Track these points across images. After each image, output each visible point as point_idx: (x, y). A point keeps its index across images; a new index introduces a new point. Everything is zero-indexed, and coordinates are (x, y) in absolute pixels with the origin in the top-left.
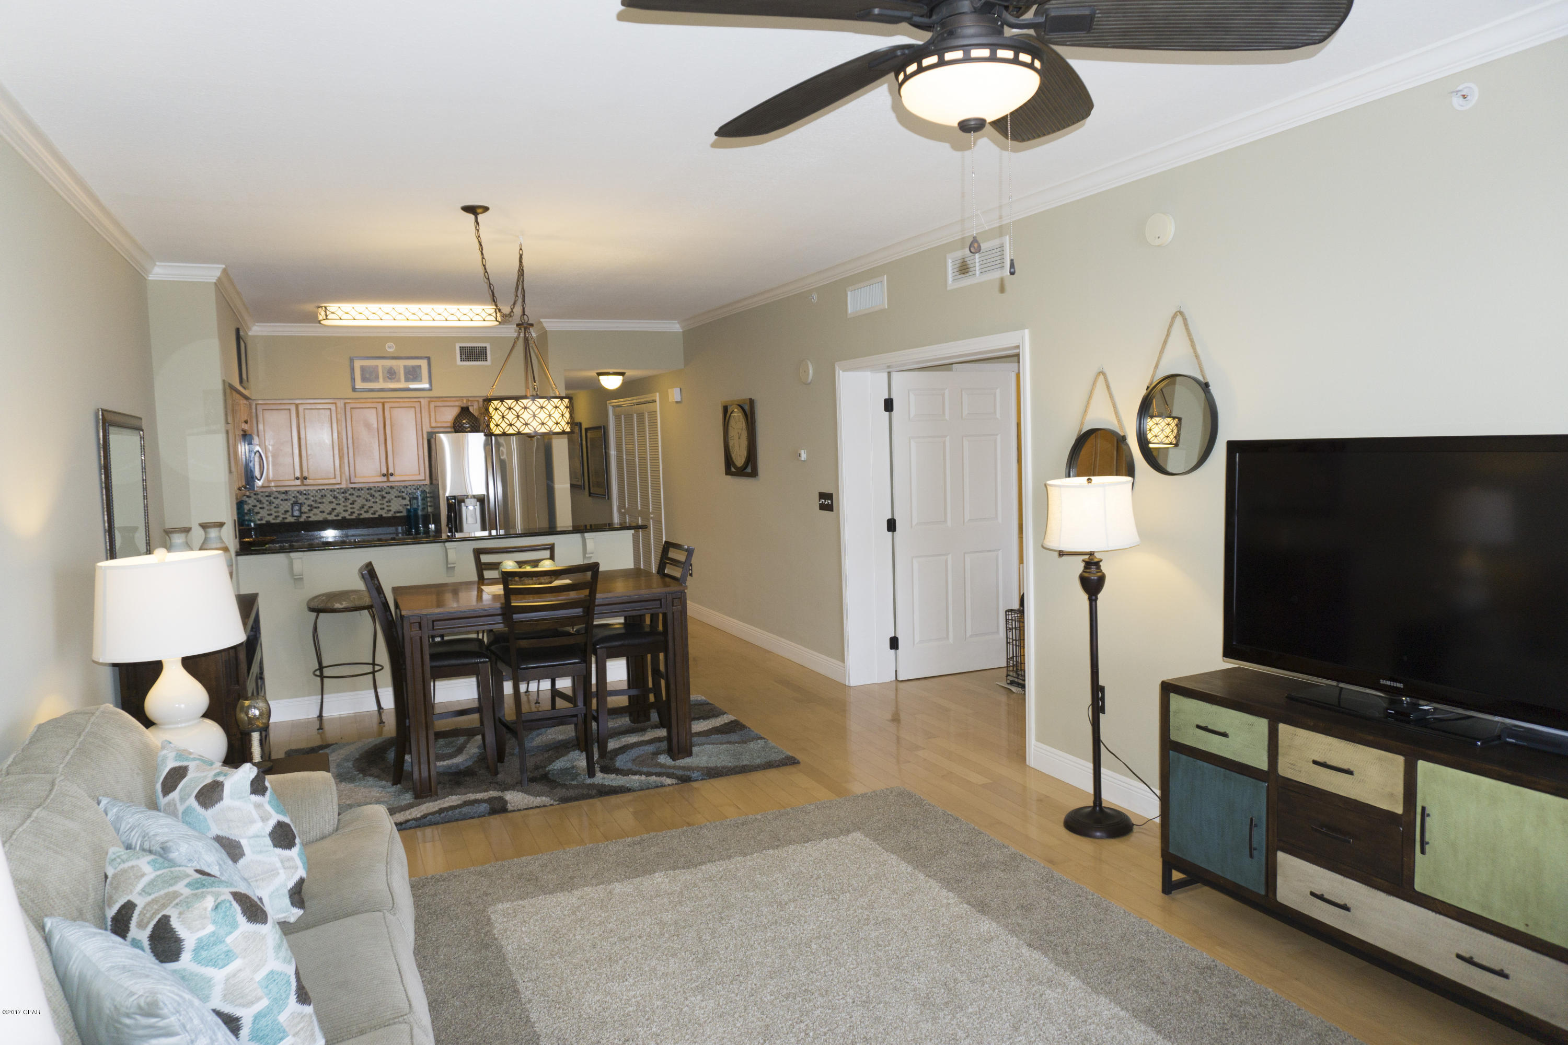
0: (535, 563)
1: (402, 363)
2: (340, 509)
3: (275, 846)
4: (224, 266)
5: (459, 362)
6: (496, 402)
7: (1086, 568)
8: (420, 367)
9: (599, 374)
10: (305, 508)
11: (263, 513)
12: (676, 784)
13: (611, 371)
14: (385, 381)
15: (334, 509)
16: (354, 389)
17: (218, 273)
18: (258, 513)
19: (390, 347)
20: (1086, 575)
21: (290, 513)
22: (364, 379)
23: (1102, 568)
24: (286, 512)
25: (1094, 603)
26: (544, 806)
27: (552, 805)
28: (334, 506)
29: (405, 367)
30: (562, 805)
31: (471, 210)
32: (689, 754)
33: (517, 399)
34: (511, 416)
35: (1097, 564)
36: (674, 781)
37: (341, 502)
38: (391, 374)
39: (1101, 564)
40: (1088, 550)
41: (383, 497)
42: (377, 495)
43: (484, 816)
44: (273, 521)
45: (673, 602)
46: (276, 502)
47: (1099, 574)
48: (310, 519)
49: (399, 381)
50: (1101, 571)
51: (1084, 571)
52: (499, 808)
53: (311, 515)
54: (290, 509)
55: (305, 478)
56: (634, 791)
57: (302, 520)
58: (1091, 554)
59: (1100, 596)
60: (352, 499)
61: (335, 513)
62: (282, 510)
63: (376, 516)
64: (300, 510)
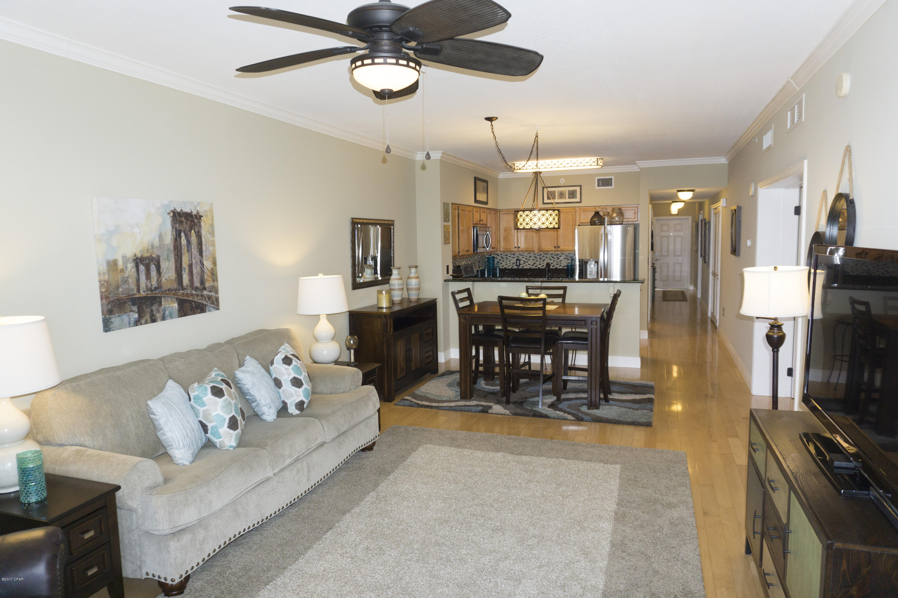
0: (537, 295)
1: (567, 189)
2: (537, 263)
3: (293, 385)
4: (442, 151)
5: (597, 187)
6: (521, 212)
7: (771, 329)
8: (576, 191)
9: (679, 191)
10: (522, 262)
11: (504, 263)
12: (574, 420)
13: (686, 189)
14: (558, 199)
15: (535, 263)
16: (544, 203)
17: (440, 155)
18: (501, 263)
19: (562, 181)
20: (771, 334)
21: (515, 264)
22: (549, 198)
23: (783, 330)
24: (514, 263)
25: (776, 354)
26: (505, 415)
27: (508, 415)
28: (535, 261)
29: (569, 191)
30: (513, 416)
31: (490, 119)
32: (598, 408)
33: (531, 210)
34: (527, 220)
35: (779, 327)
36: (574, 418)
37: (538, 260)
38: (562, 195)
39: (783, 326)
40: (773, 316)
41: (558, 258)
42: (555, 257)
43: (477, 412)
44: (508, 268)
45: (592, 323)
46: (510, 258)
47: (781, 334)
48: (524, 268)
49: (565, 198)
50: (782, 332)
51: (769, 331)
52: (485, 410)
53: (524, 265)
54: (515, 262)
55: (519, 247)
56: (551, 418)
57: (520, 268)
58: (775, 319)
59: (781, 349)
60: (543, 258)
61: (535, 265)
62: (512, 262)
63: (554, 268)
64: (519, 263)
